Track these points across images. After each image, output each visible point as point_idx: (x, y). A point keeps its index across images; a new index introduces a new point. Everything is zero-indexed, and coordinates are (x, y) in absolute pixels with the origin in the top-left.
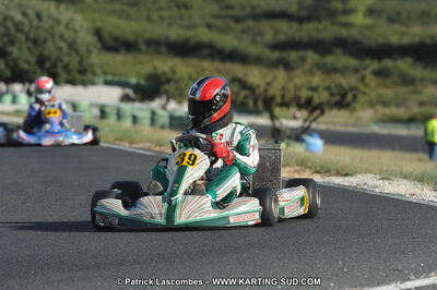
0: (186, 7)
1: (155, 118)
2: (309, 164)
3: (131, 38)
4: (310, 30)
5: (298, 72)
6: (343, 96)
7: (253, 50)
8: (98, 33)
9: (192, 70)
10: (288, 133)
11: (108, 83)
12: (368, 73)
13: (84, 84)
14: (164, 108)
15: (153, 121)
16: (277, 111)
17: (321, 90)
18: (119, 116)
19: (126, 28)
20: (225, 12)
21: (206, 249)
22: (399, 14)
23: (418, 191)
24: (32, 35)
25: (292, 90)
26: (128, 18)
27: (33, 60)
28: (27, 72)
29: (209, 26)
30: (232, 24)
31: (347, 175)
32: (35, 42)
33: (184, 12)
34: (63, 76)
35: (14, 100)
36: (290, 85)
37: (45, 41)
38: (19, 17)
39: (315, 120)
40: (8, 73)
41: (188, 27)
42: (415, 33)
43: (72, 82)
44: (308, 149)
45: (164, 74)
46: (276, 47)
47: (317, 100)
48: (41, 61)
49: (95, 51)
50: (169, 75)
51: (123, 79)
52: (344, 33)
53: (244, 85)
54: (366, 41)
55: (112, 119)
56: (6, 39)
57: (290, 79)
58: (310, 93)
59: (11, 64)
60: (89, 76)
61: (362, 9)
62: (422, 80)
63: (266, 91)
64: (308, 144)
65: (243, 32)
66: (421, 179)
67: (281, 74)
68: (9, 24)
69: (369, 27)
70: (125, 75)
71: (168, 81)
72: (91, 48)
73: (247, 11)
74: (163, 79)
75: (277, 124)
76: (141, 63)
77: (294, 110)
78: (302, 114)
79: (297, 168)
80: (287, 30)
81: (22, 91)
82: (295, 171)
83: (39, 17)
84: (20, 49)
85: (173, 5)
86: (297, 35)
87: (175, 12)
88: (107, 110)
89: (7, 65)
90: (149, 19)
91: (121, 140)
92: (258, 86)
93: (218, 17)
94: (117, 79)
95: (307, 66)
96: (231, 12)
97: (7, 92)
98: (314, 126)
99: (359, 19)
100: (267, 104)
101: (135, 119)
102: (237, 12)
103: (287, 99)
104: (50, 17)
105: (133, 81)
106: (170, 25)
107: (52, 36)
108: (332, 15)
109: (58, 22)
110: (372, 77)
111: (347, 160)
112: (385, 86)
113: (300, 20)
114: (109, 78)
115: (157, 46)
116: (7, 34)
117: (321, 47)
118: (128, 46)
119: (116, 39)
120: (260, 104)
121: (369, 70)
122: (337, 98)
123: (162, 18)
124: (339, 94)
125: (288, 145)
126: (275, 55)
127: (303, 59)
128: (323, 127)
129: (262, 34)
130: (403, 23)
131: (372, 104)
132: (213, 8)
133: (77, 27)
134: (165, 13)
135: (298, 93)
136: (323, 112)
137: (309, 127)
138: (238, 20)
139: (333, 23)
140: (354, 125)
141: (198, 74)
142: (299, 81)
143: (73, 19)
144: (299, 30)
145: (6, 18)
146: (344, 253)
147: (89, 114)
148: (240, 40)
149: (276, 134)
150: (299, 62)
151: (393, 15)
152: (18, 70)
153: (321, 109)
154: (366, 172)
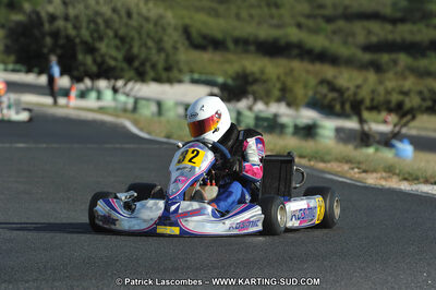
1: (242, 118)
2: (397, 171)
3: (219, 35)
4: (405, 32)
5: (390, 75)
6: (435, 101)
7: (344, 51)
8: (186, 31)
9: (280, 71)
10: (378, 138)
11: (194, 82)
13: (170, 81)
14: (250, 108)
15: (239, 122)
16: (366, 115)
17: (412, 95)
19: (214, 26)
20: (316, 12)
24: (122, 32)
25: (383, 93)
26: (217, 15)
27: (120, 56)
28: (114, 69)
29: (299, 26)
30: (323, 25)
31: (435, 183)
32: (122, 39)
33: (274, 11)
34: (151, 74)
35: (99, 97)
36: (381, 89)
37: (132, 39)
39: (405, 125)
40: (94, 69)
41: (279, 26)
43: (158, 80)
44: (397, 155)
45: (253, 74)
46: (367, 48)
47: (407, 105)
48: (129, 59)
49: (182, 49)
50: (258, 75)
51: (210, 78)
53: (333, 87)
56: (95, 35)
57: (381, 82)
58: (401, 97)
59: (99, 59)
60: (175, 73)
64: (398, 150)
65: (334, 32)
67: (372, 77)
68: (100, 21)
71: (256, 81)
72: (179, 45)
73: (340, 11)
74: (250, 79)
75: (366, 128)
77: (384, 115)
78: (392, 118)
79: (384, 174)
80: (380, 31)
81: (107, 87)
82: (382, 178)
83: (129, 15)
84: (108, 46)
85: (264, 3)
86: (390, 37)
87: (265, 10)
89: (95, 61)
90: (238, 17)
92: (348, 89)
93: (308, 16)
94: (203, 77)
95: (399, 69)
96: (322, 12)
97: (92, 89)
98: (404, 131)
100: (356, 108)
102: (328, 12)
103: (375, 103)
104: (139, 14)
105: (220, 80)
106: (259, 24)
107: (139, 33)
108: (426, 16)
109: (147, 19)
113: (394, 21)
114: (196, 76)
115: (244, 44)
116: (97, 30)
117: (413, 49)
118: (214, 44)
119: (205, 37)
120: (348, 107)
122: (429, 103)
123: (251, 16)
124: (431, 99)
125: (377, 150)
126: (367, 57)
127: (395, 62)
128: (414, 132)
129: (353, 35)
132: (305, 8)
134: (254, 12)
135: (389, 97)
136: (414, 118)
137: (399, 132)
138: (329, 20)
139: (428, 26)
141: (286, 74)
142: (390, 84)
143: (161, 17)
144: (392, 32)
145: (97, 13)
146: (429, 264)
147: (174, 113)
148: (331, 41)
149: (365, 139)
150: (391, 64)
152: (105, 67)
153: (411, 113)
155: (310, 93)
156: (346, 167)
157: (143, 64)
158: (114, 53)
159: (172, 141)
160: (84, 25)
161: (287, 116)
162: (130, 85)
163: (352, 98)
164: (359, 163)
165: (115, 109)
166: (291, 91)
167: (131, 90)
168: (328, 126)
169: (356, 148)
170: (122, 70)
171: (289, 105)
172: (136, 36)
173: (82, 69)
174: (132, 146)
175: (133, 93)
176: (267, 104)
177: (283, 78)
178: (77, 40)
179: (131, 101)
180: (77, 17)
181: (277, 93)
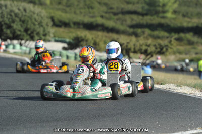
0: (92, 8)
3: (67, 21)
4: (147, 19)
5: (142, 38)
6: (162, 49)
7: (122, 28)
8: (52, 19)
9: (93, 36)
11: (56, 41)
12: (172, 39)
13: (45, 41)
15: (76, 58)
16: (132, 55)
17: (151, 46)
18: (60, 55)
19: (65, 16)
20: (109, 11)
22: (187, 13)
23: (193, 92)
24: (22, 19)
25: (139, 46)
26: (66, 12)
27: (22, 30)
28: (20, 35)
29: (102, 17)
30: (112, 16)
31: (162, 84)
32: (23, 22)
33: (91, 10)
34: (37, 37)
35: (14, 48)
36: (138, 44)
37: (28, 21)
38: (17, 11)
39: (148, 59)
40: (11, 35)
41: (93, 17)
42: (195, 22)
44: (145, 72)
45: (81, 37)
46: (132, 26)
47: (149, 51)
48: (26, 30)
50: (84, 38)
51: (63, 39)
52: (163, 21)
54: (172, 25)
56: (10, 20)
58: (146, 48)
59: (13, 31)
60: (48, 37)
61: (171, 10)
62: (197, 43)
63: (127, 46)
64: (145, 70)
65: (117, 19)
66: (195, 86)
67: (134, 39)
68: (13, 14)
69: (174, 19)
72: (49, 24)
73: (120, 10)
74: (80, 39)
76: (71, 32)
78: (143, 56)
80: (137, 19)
81: (17, 44)
83: (25, 10)
84: (17, 25)
85: (86, 7)
86: (142, 22)
87: (87, 10)
88: (55, 53)
89: (11, 32)
90: (75, 13)
92: (123, 44)
93: (106, 12)
94: (60, 39)
95: (146, 35)
96: (112, 10)
97: (11, 44)
98: (148, 62)
99: (169, 15)
101: (68, 57)
102: (115, 10)
103: (137, 49)
104: (31, 11)
105: (68, 40)
106: (84, 16)
107: (31, 19)
108: (157, 13)
109: (34, 13)
110: (175, 41)
111: (163, 77)
112: (181, 45)
113: (143, 15)
114: (57, 39)
115: (78, 24)
116: (11, 18)
117: (152, 27)
118: (65, 24)
119: (60, 21)
120: (124, 52)
121: (174, 38)
122: (159, 50)
123: (81, 13)
124: (160, 48)
126: (131, 30)
127: (144, 33)
129: (125, 20)
130: (189, 17)
131: (174, 53)
132: (104, 8)
133: (42, 15)
134: (83, 10)
135: (141, 47)
136: (152, 56)
138: (115, 14)
139: (158, 16)
140: (166, 62)
141: (96, 38)
142: (142, 42)
144: (142, 19)
145: (11, 11)
146: (159, 118)
148: (116, 23)
150: (142, 33)
151: (185, 14)
152: (16, 34)
153: (151, 54)
154: (171, 83)
157: (32, 32)
158: (20, 28)
162: (28, 42)
163: (125, 48)
165: (21, 53)
166: (99, 45)
167: (28, 45)
170: (23, 35)
171: (98, 51)
173: (5, 35)
175: (29, 46)
178: (3, 23)
179: (28, 49)
180: (2, 12)
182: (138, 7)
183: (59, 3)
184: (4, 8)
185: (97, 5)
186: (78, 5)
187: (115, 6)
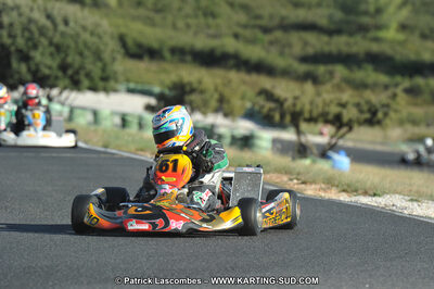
0: (213, 15)
3: (155, 45)
4: (340, 43)
5: (328, 86)
6: (374, 113)
7: (279, 62)
8: (122, 39)
9: (219, 81)
11: (131, 91)
12: (399, 91)
13: (106, 90)
16: (304, 126)
17: (350, 106)
18: (141, 126)
19: (151, 35)
21: (228, 266)
24: (57, 39)
25: (321, 105)
26: (152, 24)
27: (55, 63)
29: (236, 36)
30: (260, 35)
31: (375, 195)
32: (58, 48)
33: (210, 21)
34: (86, 83)
36: (319, 101)
37: (68, 48)
38: (43, 21)
39: (342, 137)
40: (29, 77)
41: (215, 36)
43: (94, 89)
44: (333, 167)
45: (190, 84)
46: (304, 59)
47: (348, 114)
48: (64, 67)
49: (119, 57)
50: (195, 85)
51: (146, 87)
52: (375, 48)
54: (398, 57)
55: (134, 129)
56: (30, 44)
57: (318, 94)
58: (339, 109)
59: (33, 67)
60: (112, 83)
61: (394, 25)
63: (294, 105)
64: (334, 160)
65: (271, 43)
67: (309, 87)
68: (33, 28)
69: (403, 43)
70: (149, 83)
71: (193, 91)
72: (115, 54)
73: (276, 22)
74: (188, 88)
75: (303, 139)
76: (165, 71)
77: (320, 126)
78: (328, 130)
79: (323, 186)
80: (316, 43)
82: (321, 189)
83: (66, 22)
84: (42, 54)
85: (200, 13)
86: (327, 49)
87: (202, 20)
88: (129, 118)
89: (29, 70)
90: (174, 27)
91: (142, 150)
92: (286, 100)
93: (245, 27)
94: (139, 87)
95: (337, 80)
96: (259, 22)
98: (341, 142)
99: (391, 34)
100: (295, 119)
102: (264, 22)
103: (315, 114)
104: (77, 23)
105: (157, 89)
106: (196, 34)
107: (76, 43)
108: (363, 29)
109: (84, 28)
110: (403, 94)
111: (377, 180)
112: (416, 105)
113: (332, 31)
114: (132, 86)
115: (180, 53)
116: (31, 38)
117: (348, 60)
118: (150, 53)
119: (140, 46)
120: (288, 118)
121: (401, 87)
122: (367, 116)
123: (188, 26)
124: (369, 110)
125: (314, 162)
126: (303, 68)
127: (331, 74)
128: (350, 144)
129: (290, 45)
131: (401, 123)
132: (242, 17)
133: (101, 31)
134: (190, 21)
135: (327, 109)
136: (351, 129)
138: (266, 30)
139: (364, 37)
140: (382, 144)
141: (224, 85)
142: (327, 96)
143: (97, 25)
144: (328, 44)
145: (30, 21)
146: (371, 276)
147: (110, 122)
148: (268, 51)
149: (302, 150)
150: (327, 76)
151: (427, 32)
152: (39, 75)
153: (350, 126)
154: (395, 192)
155: (248, 105)
156: (285, 178)
157: (77, 73)
158: (48, 61)
159: (109, 150)
160: (19, 32)
161: (225, 126)
162: (65, 94)
163: (292, 109)
164: (298, 174)
166: (228, 102)
168: (266, 137)
169: (294, 159)
170: (57, 78)
171: (226, 115)
172: (72, 45)
173: (16, 77)
174: (69, 155)
175: (69, 102)
176: (204, 113)
177: (220, 88)
178: (13, 49)
179: (66, 110)
180: (11, 25)
181: (214, 103)
182: (320, 16)
183: (139, 4)
184: (14, 14)
185: (224, 9)
186: (180, 9)
187: (266, 11)
